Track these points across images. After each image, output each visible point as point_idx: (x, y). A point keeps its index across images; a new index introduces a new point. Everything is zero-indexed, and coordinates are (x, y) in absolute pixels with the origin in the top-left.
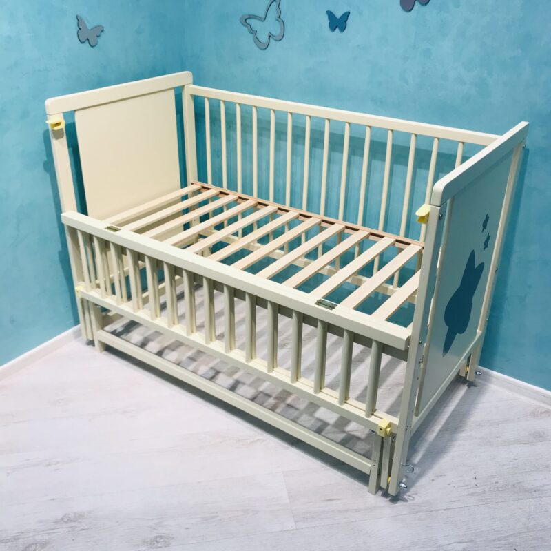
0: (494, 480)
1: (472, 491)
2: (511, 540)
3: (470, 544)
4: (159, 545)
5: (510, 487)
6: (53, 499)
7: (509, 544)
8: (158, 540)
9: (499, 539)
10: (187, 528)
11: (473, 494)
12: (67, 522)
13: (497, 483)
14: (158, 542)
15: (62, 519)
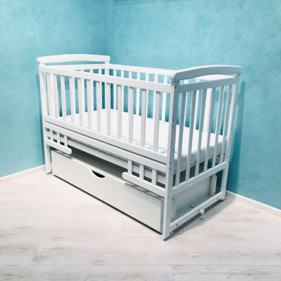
0: (222, 233)
1: (209, 236)
2: (221, 254)
3: (200, 254)
4: (58, 240)
5: (228, 236)
6: (19, 221)
7: (219, 256)
8: (59, 238)
9: (215, 254)
10: (72, 236)
11: (208, 237)
12: (22, 228)
13: (221, 234)
14: (58, 239)
15: (21, 227)
